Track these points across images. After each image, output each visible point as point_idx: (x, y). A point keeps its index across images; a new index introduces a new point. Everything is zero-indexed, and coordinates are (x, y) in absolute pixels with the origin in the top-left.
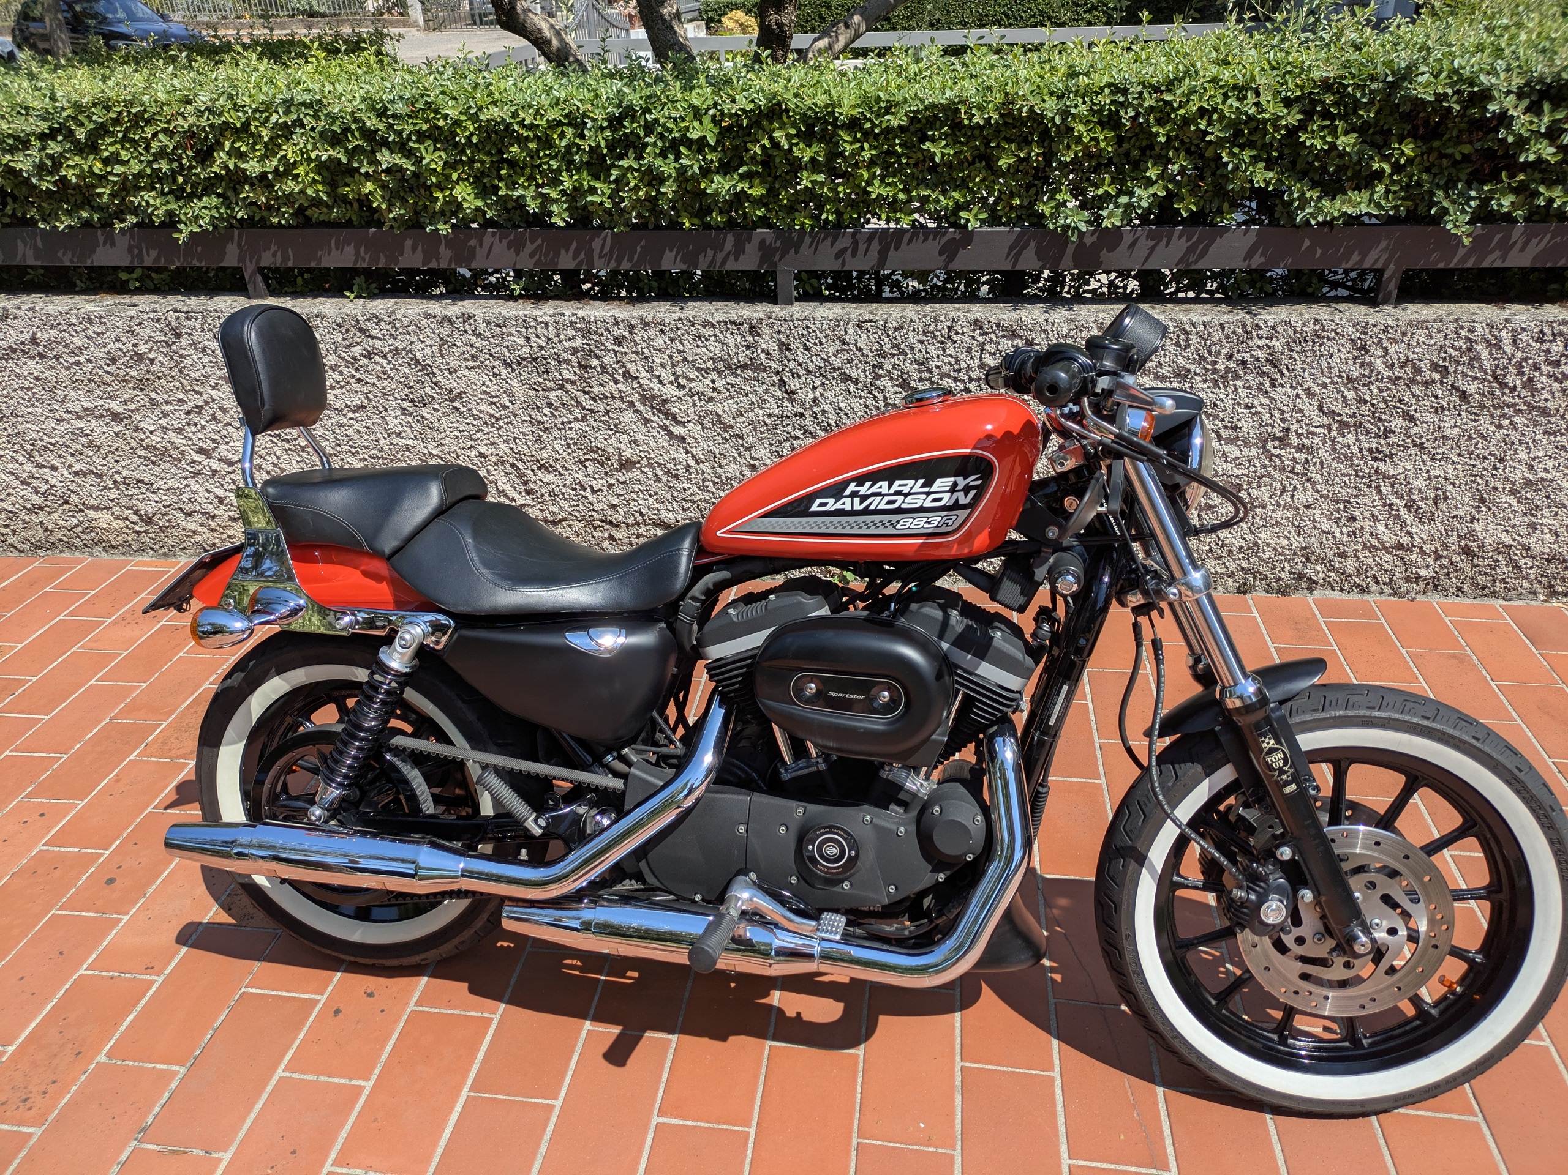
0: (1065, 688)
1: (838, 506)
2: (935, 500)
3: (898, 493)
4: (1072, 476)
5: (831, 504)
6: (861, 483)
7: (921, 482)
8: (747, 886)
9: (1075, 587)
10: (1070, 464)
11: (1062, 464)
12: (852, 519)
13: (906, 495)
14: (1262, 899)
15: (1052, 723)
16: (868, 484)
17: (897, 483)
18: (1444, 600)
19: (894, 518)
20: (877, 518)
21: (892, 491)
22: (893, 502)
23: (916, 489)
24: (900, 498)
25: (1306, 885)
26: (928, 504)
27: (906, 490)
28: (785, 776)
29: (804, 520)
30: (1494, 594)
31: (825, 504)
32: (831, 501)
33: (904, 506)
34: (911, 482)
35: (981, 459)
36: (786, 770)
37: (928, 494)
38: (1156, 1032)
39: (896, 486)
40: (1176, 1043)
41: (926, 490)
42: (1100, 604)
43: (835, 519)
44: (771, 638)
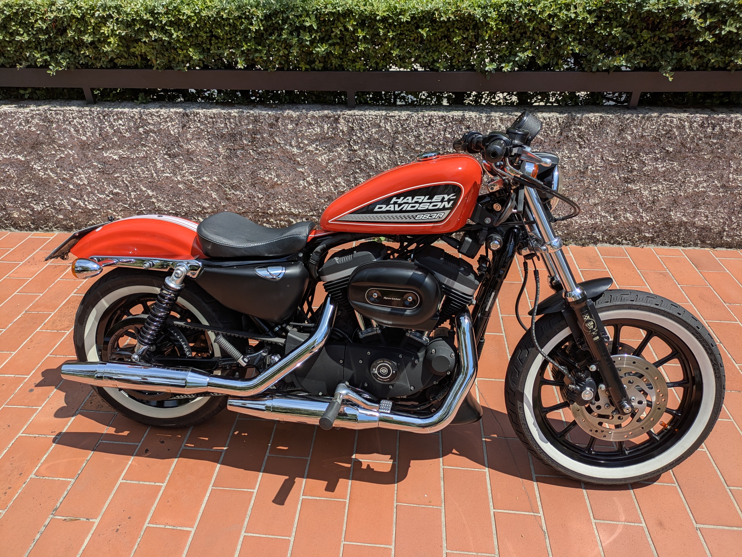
0: (493, 293)
1: (388, 208)
2: (434, 206)
3: (416, 202)
4: (497, 193)
5: (384, 208)
6: (398, 198)
7: (427, 197)
8: (344, 388)
9: (499, 246)
10: (496, 188)
11: (492, 189)
12: (394, 215)
13: (420, 203)
14: (583, 389)
15: (487, 310)
16: (402, 198)
17: (416, 197)
18: (656, 247)
19: (414, 214)
20: (406, 214)
21: (413, 201)
22: (414, 207)
23: (425, 201)
24: (417, 205)
25: (602, 382)
26: (431, 207)
27: (420, 201)
28: (361, 336)
29: (371, 215)
30: (679, 245)
31: (381, 208)
32: (384, 206)
33: (419, 209)
34: (423, 197)
35: (455, 186)
36: (362, 333)
37: (431, 203)
38: (533, 451)
39: (415, 199)
40: (542, 456)
41: (430, 201)
42: (510, 254)
43: (386, 215)
44: (355, 272)
